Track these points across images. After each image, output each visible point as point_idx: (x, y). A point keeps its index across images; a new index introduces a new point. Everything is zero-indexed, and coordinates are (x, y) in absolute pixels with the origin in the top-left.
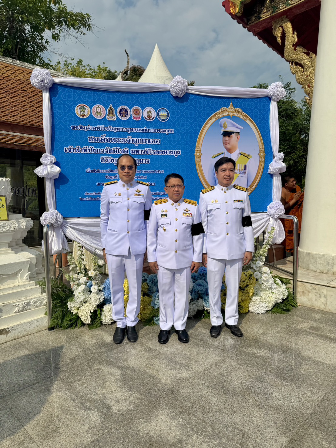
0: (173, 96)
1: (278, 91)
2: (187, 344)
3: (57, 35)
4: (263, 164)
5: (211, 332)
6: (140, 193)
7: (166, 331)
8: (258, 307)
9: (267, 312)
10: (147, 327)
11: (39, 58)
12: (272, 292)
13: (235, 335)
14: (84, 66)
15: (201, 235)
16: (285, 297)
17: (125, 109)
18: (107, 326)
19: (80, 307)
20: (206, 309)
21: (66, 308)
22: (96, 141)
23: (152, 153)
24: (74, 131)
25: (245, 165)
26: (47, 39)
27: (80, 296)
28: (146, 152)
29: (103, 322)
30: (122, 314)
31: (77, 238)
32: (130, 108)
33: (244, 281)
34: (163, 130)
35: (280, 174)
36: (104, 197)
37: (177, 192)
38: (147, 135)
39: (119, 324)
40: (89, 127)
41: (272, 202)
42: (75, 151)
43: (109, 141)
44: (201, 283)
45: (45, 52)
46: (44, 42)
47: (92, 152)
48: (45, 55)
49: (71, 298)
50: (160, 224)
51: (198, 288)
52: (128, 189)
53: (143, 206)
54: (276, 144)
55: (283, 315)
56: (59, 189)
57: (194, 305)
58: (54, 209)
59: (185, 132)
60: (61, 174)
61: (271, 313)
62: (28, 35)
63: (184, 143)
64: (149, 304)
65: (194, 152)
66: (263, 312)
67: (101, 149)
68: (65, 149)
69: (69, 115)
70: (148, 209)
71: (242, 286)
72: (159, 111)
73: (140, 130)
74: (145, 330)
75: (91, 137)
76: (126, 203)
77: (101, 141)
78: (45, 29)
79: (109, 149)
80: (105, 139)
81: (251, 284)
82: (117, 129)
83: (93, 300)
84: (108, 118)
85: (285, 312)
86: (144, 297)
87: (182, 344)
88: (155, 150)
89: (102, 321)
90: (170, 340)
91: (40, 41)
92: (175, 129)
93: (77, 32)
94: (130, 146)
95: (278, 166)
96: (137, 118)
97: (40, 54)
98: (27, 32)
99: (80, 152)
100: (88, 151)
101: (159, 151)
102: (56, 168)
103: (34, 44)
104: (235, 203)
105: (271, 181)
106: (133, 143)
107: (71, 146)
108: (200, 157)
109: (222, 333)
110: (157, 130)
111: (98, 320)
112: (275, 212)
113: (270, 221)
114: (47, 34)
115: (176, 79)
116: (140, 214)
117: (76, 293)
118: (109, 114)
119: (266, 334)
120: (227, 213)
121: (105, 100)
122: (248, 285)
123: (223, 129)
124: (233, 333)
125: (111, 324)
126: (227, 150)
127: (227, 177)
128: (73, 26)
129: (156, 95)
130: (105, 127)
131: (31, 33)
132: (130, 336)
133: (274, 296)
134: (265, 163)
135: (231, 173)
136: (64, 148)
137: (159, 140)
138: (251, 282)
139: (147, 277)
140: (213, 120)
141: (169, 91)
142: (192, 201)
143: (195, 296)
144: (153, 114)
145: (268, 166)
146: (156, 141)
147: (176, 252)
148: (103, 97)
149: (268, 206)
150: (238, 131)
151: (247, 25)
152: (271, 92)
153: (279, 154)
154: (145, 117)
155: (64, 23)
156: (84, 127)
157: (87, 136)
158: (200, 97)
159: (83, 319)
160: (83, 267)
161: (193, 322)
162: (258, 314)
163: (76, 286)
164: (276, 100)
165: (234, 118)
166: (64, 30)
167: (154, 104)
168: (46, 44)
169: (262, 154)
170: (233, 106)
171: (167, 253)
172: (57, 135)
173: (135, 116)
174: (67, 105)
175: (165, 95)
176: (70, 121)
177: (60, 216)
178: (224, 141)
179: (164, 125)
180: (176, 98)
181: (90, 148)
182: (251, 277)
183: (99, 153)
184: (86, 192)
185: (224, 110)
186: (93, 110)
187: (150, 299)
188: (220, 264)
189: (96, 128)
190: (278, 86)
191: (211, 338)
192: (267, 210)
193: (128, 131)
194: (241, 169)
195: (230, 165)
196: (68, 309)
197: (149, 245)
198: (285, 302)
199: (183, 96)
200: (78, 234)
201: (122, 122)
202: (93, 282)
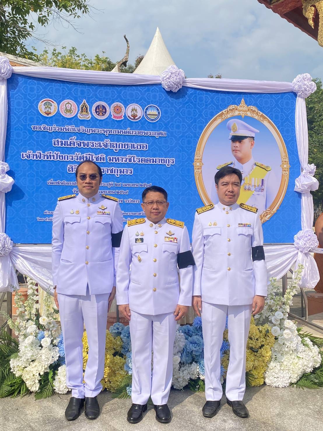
0: (166, 91)
1: (305, 85)
2: (167, 425)
3: (44, 18)
4: (287, 179)
5: (203, 410)
6: (106, 211)
7: (139, 406)
8: (278, 378)
9: (290, 385)
10: (116, 399)
11: (21, 46)
12: (297, 357)
13: (238, 416)
14: (78, 56)
15: (190, 268)
16: (318, 365)
17: (103, 106)
18: (61, 396)
19: (26, 367)
20: (202, 378)
21: (8, 368)
22: (63, 146)
23: (137, 162)
24: (36, 132)
25: (263, 180)
26: (31, 23)
27: (26, 352)
28: (128, 160)
29: (57, 390)
30: (80, 380)
31: (30, 271)
32: (110, 105)
33: (257, 339)
34: (152, 133)
35: (312, 192)
36: (57, 216)
37: (156, 211)
38: (131, 138)
39: (75, 393)
40: (55, 128)
41: (301, 230)
42: (35, 157)
43: (81, 146)
44: (196, 340)
45: (29, 38)
46: (27, 26)
47: (57, 159)
48: (27, 43)
49: (15, 354)
50: (133, 252)
51: (192, 347)
52: (89, 206)
53: (110, 228)
54: (304, 153)
55: (313, 391)
56: (11, 205)
57: (185, 372)
58: (3, 232)
59: (180, 135)
60: (14, 186)
61: (297, 387)
62: (8, 18)
63: (179, 149)
64: (121, 368)
65: (193, 162)
66: (285, 385)
67: (69, 155)
68: (23, 154)
69: (30, 112)
70: (116, 232)
71: (254, 347)
72: (147, 109)
73: (122, 132)
74: (113, 404)
75: (57, 140)
76: (85, 224)
77: (70, 146)
78: (30, 11)
79: (79, 156)
80: (76, 143)
81: (268, 345)
82: (91, 131)
83: (43, 357)
84: (81, 116)
85: (316, 386)
86: (115, 358)
87: (160, 425)
88: (141, 158)
89: (55, 388)
90: (144, 419)
91: (23, 25)
92: (168, 131)
93: (70, 15)
94: (108, 152)
95: (307, 182)
96: (118, 118)
97: (22, 41)
98: (7, 14)
99: (42, 158)
100: (52, 157)
101: (146, 159)
102: (8, 179)
103: (15, 29)
104: (241, 228)
105: (299, 202)
106: (112, 148)
107: (30, 151)
108: (200, 168)
109: (220, 413)
110: (143, 133)
111: (49, 387)
112: (305, 244)
113: (299, 256)
114: (32, 17)
115: (169, 70)
116: (104, 238)
117: (22, 347)
118: (82, 112)
119: (283, 416)
120: (229, 241)
121: (77, 95)
122: (263, 346)
123: (232, 132)
124: (236, 412)
125: (66, 394)
126: (237, 159)
127: (229, 193)
128: (65, 7)
129: (144, 89)
130: (76, 128)
131: (12, 16)
132: (89, 410)
133: (301, 362)
134: (290, 177)
135: (236, 189)
136: (21, 154)
137: (146, 145)
138: (268, 341)
139: (122, 329)
140: (219, 121)
141: (160, 84)
142: (178, 222)
143: (187, 358)
144: (140, 113)
145: (295, 182)
146: (142, 146)
147: (155, 291)
148: (75, 90)
149: (295, 236)
150: (253, 135)
151: (270, 4)
152: (297, 87)
153: (308, 166)
154: (128, 116)
155: (54, 4)
156: (48, 128)
157: (52, 139)
158: (201, 92)
159: (28, 383)
160: (34, 311)
161: (182, 396)
162: (277, 387)
163: (23, 337)
164: (303, 96)
165: (247, 119)
166: (53, 12)
167: (141, 100)
168: (30, 29)
169: (285, 166)
170: (246, 103)
171: (142, 292)
172: (13, 137)
173: (116, 115)
174: (28, 100)
175: (156, 89)
176: (32, 120)
177: (9, 241)
178: (234, 148)
179: (154, 126)
180: (170, 93)
181: (54, 153)
182: (268, 334)
183: (66, 160)
184: (46, 211)
185: (233, 109)
186: (61, 107)
187: (123, 360)
188: (219, 312)
189: (65, 129)
190: (306, 78)
191: (203, 418)
192: (294, 241)
193: (105, 133)
194: (256, 185)
195: (234, 178)
196: (10, 369)
197: (119, 282)
198: (318, 372)
199: (179, 90)
200: (32, 267)
201: (98, 122)
202: (46, 333)
